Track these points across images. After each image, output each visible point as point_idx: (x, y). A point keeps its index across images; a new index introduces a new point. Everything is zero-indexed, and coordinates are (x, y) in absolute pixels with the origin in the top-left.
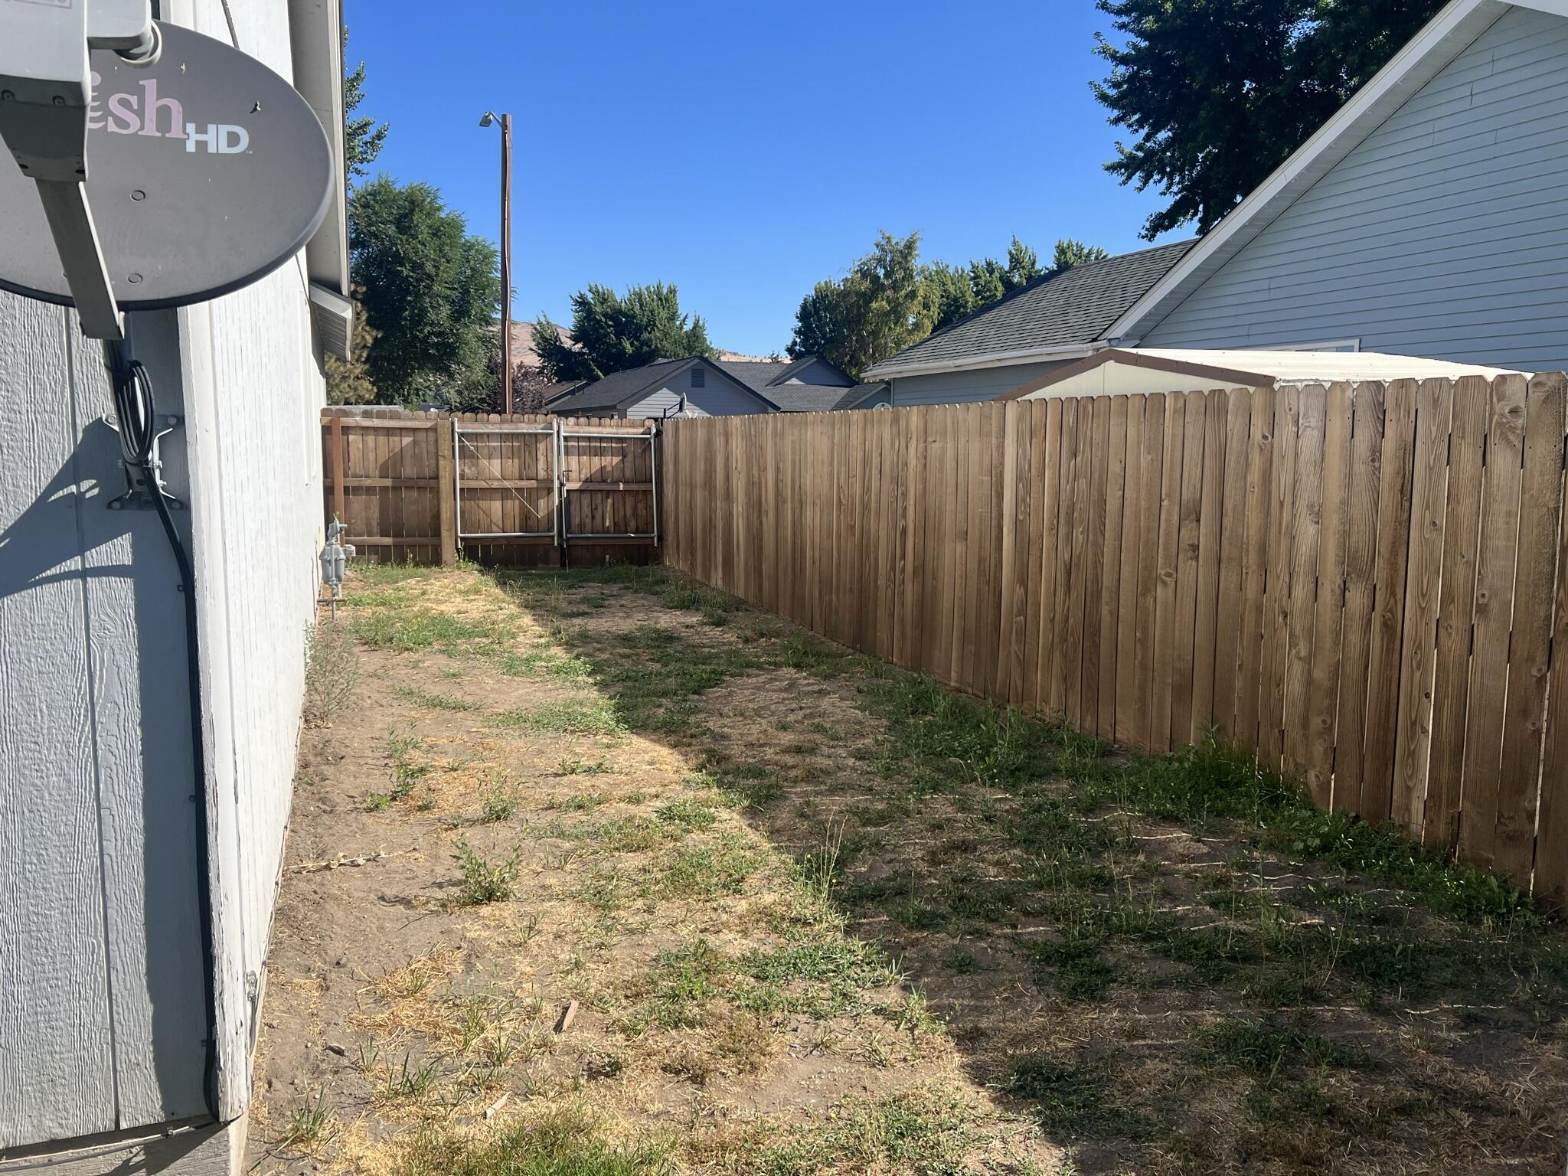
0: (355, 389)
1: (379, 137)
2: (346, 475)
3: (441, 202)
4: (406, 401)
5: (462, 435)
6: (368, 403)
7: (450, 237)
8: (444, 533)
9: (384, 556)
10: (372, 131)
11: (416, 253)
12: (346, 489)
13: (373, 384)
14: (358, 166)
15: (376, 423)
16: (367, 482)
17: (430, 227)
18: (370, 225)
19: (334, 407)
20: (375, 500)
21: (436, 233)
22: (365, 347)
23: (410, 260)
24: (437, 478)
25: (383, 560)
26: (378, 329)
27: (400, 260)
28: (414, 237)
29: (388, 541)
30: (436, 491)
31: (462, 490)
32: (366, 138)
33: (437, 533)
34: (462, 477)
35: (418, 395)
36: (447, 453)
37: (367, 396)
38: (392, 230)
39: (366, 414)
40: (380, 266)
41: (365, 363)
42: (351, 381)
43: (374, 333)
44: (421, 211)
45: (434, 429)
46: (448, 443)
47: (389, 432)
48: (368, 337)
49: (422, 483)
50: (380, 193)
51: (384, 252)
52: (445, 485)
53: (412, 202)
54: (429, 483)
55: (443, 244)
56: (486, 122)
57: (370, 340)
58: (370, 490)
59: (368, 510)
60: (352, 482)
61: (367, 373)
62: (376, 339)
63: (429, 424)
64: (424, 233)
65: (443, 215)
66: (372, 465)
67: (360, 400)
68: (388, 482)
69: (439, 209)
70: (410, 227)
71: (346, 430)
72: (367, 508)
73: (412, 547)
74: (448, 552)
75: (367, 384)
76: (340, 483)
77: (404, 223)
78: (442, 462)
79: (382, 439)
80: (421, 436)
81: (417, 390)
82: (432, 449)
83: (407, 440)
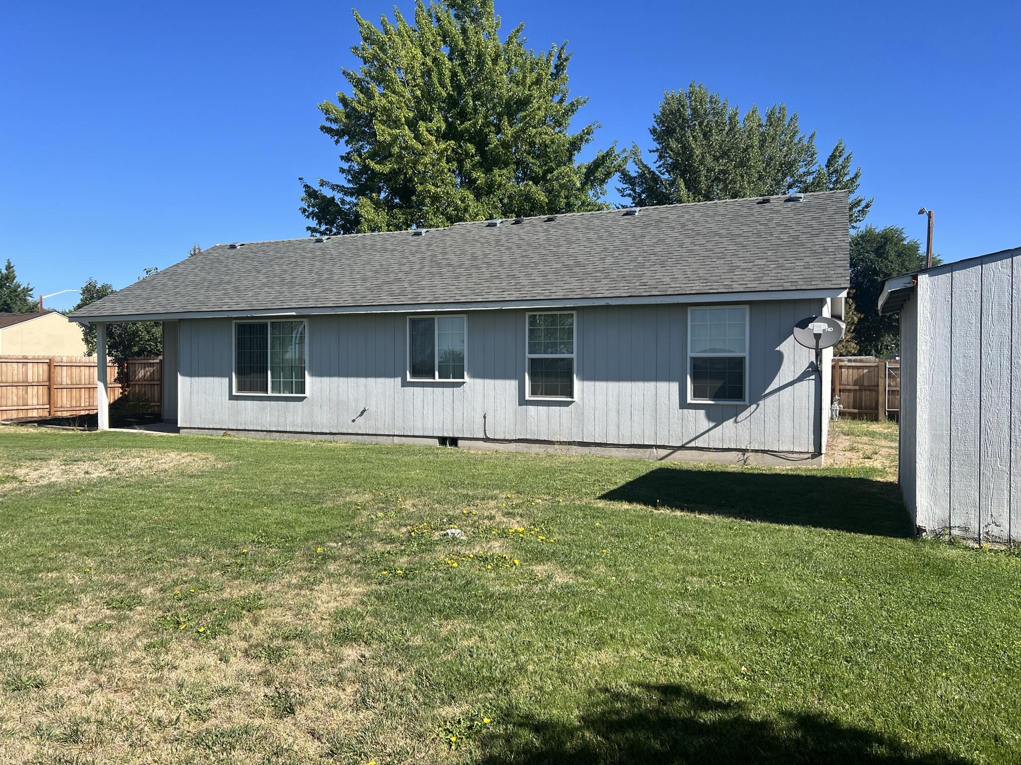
0: (846, 348)
1: (867, 206)
2: (840, 384)
3: (904, 236)
4: (878, 353)
5: (889, 368)
6: (854, 355)
7: (909, 256)
8: (880, 409)
9: (854, 417)
10: (863, 204)
11: (887, 268)
12: (840, 390)
13: (857, 344)
14: (854, 224)
15: (853, 364)
16: (849, 387)
17: (896, 252)
18: (859, 255)
19: (835, 358)
20: (852, 394)
21: (899, 255)
22: (853, 323)
23: (883, 272)
24: (878, 386)
25: (854, 419)
26: (861, 313)
27: (876, 272)
28: (887, 259)
29: (856, 411)
30: (877, 391)
31: (889, 391)
32: (860, 208)
33: (877, 409)
34: (889, 386)
35: (887, 349)
36: (883, 376)
37: (853, 351)
38: (872, 256)
39: (849, 361)
40: (864, 277)
41: (853, 332)
42: (844, 343)
43: (859, 315)
44: (891, 243)
45: (877, 366)
46: (883, 372)
47: (858, 368)
48: (855, 318)
49: (871, 388)
50: (866, 236)
51: (868, 269)
52: (881, 389)
53: (886, 238)
54: (874, 388)
55: (904, 261)
56: (921, 212)
57: (856, 319)
58: (849, 391)
59: (849, 397)
60: (842, 387)
61: (853, 338)
62: (860, 319)
63: (875, 364)
64: (892, 255)
65: (905, 243)
66: (851, 381)
67: (849, 353)
68: (857, 388)
69: (903, 240)
70: (884, 253)
71: (841, 367)
72: (848, 397)
73: (866, 414)
74: (881, 416)
75: (853, 345)
76: (838, 387)
77: (880, 251)
78: (880, 379)
79: (855, 371)
80: (872, 369)
81: (887, 346)
82: (876, 374)
83: (865, 371)
